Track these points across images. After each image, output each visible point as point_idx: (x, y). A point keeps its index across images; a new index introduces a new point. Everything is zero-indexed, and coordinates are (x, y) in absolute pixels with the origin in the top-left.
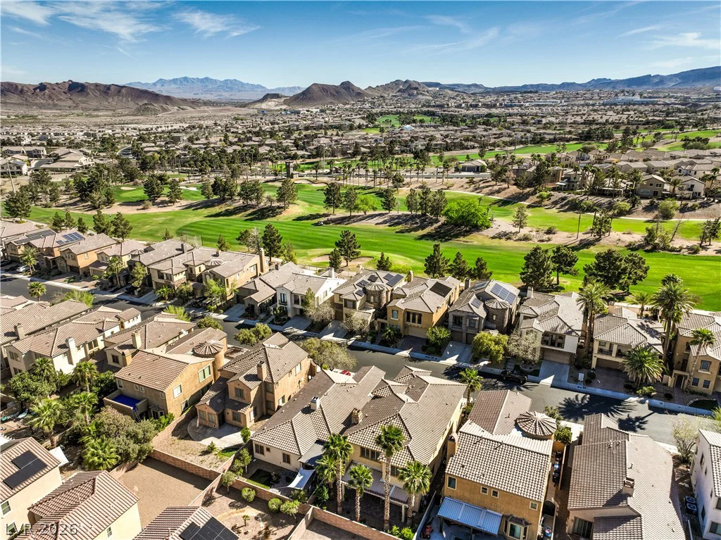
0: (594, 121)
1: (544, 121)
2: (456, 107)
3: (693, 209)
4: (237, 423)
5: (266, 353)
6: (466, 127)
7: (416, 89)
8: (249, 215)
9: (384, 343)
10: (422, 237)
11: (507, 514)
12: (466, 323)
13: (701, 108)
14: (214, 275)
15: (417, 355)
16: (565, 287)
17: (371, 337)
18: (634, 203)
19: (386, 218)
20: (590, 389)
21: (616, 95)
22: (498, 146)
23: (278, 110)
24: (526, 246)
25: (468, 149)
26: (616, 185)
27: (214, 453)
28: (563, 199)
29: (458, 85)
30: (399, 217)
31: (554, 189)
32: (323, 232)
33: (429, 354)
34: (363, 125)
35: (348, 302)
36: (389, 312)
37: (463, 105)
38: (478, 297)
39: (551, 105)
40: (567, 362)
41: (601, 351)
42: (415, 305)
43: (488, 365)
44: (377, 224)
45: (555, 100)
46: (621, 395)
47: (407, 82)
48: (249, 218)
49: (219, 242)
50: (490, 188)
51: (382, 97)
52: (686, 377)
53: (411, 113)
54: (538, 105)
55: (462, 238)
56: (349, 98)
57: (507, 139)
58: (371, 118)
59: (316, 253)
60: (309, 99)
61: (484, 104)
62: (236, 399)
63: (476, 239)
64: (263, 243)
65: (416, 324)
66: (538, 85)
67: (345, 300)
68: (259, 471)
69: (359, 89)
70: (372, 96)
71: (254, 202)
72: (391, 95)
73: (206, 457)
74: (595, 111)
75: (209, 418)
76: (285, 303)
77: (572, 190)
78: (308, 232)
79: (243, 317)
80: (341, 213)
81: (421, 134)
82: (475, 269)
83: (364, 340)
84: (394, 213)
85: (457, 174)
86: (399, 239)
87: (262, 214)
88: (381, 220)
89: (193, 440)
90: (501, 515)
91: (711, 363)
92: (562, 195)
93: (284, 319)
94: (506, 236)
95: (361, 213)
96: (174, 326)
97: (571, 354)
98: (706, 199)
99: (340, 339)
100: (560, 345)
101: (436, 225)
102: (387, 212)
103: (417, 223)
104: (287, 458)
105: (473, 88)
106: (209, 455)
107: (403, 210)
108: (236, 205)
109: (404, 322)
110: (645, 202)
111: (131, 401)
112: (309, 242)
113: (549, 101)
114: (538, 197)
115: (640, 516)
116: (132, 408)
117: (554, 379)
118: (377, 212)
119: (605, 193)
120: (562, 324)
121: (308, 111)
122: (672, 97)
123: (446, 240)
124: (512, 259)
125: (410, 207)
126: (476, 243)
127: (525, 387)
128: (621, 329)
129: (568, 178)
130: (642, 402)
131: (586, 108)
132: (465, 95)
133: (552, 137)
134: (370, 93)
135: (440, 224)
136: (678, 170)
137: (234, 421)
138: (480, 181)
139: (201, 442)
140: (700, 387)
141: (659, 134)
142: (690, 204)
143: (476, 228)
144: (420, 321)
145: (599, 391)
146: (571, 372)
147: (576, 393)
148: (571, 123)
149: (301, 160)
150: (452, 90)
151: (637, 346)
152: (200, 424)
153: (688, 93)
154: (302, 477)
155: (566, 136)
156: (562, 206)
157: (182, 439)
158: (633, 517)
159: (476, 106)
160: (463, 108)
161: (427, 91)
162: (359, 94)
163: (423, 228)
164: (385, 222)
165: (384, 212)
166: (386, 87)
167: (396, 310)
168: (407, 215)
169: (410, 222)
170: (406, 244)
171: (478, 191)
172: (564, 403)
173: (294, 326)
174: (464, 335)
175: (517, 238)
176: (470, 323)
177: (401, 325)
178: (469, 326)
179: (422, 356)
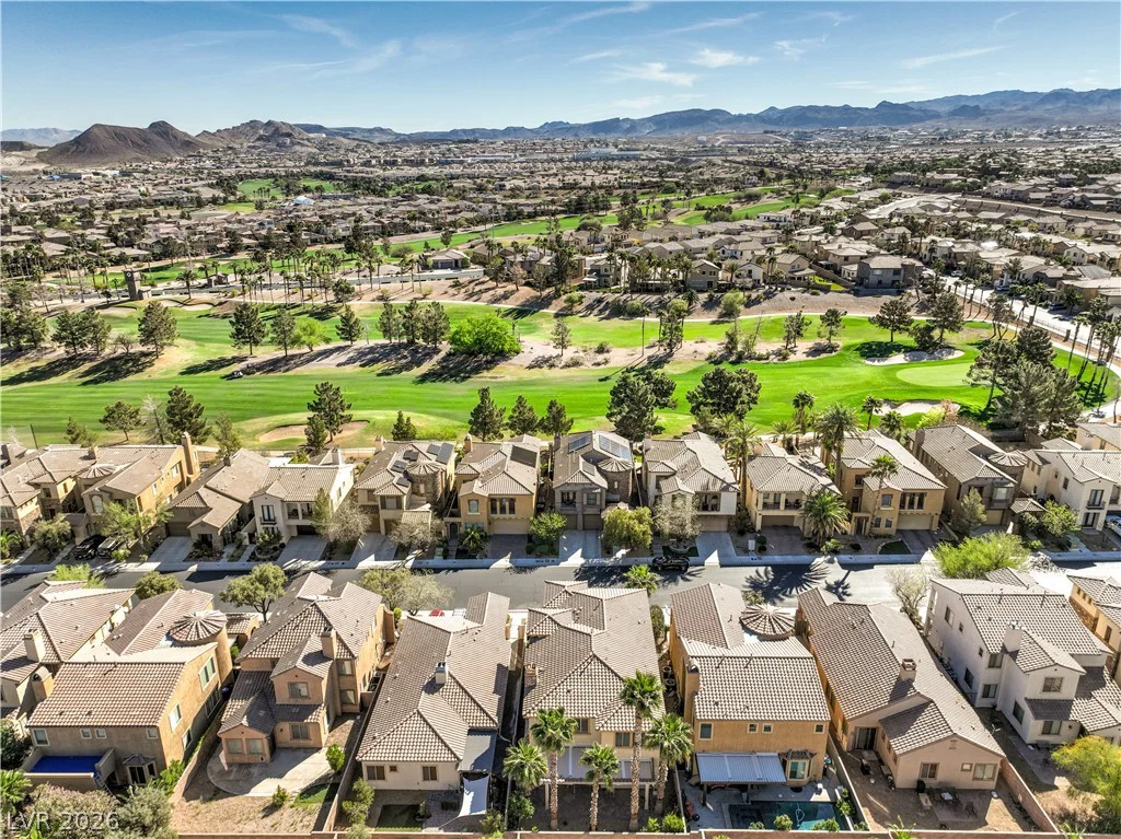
0: (576, 184)
1: (508, 185)
2: (364, 164)
3: (757, 301)
4: (302, 742)
5: (319, 611)
6: (399, 198)
7: (289, 135)
8: (87, 373)
9: (463, 553)
10: (424, 379)
11: (784, 751)
12: (582, 500)
13: (693, 165)
14: (111, 494)
15: (523, 561)
16: (663, 426)
17: (442, 549)
18: (690, 299)
19: (351, 354)
20: (766, 559)
21: (585, 146)
22: (461, 226)
23: (29, 173)
24: (578, 374)
25: (417, 232)
26: (664, 277)
27: (287, 804)
28: (600, 301)
29: (353, 130)
30: (372, 350)
31: (581, 288)
32: (250, 389)
33: (539, 556)
34: (219, 198)
35: (388, 501)
36: (463, 505)
37: (374, 162)
38: (587, 459)
39: (504, 162)
40: (724, 528)
41: (765, 506)
42: (500, 487)
43: (628, 555)
44: (339, 365)
45: (507, 154)
46: (803, 558)
47: (270, 123)
48: (88, 379)
49: (70, 432)
50: (492, 292)
51: (231, 148)
52: (867, 519)
53: (293, 175)
54: (486, 161)
55: (485, 373)
56: (171, 151)
57: (470, 215)
58: (227, 185)
59: (258, 427)
60: (91, 152)
61: (407, 161)
62: (292, 702)
63: (506, 372)
64: (169, 421)
65: (507, 516)
66: (473, 131)
67: (383, 497)
68: (386, 808)
69: (186, 134)
70: (212, 146)
71: (89, 349)
72: (245, 145)
73: (276, 815)
74: (569, 169)
75: (248, 748)
76: (270, 520)
77: (606, 287)
78: (224, 392)
79: (191, 558)
80: (265, 352)
81: (333, 211)
82: (548, 418)
83: (431, 555)
84: (360, 344)
85: (428, 273)
86: (390, 386)
87: (115, 369)
88: (343, 358)
89: (235, 795)
90: (776, 754)
91: (892, 496)
92: (595, 295)
93: (275, 549)
94: (547, 362)
95: (306, 349)
96: (95, 602)
97: (729, 518)
98: (767, 287)
99: (388, 562)
100: (715, 507)
101: (437, 358)
102: (349, 343)
103: (405, 357)
104: (430, 773)
105: (377, 134)
106: (281, 811)
107: (376, 337)
108: (52, 357)
109: (488, 515)
110: (703, 297)
111: (85, 761)
112: (233, 409)
113: (499, 155)
114: (565, 301)
115: (932, 702)
116: (92, 775)
117: (719, 556)
118: (330, 346)
119: (650, 288)
120: (712, 478)
121: (95, 174)
122: (653, 149)
123: (464, 379)
124: (571, 396)
125: (387, 332)
126: (508, 378)
127: (689, 574)
128: (784, 473)
129: (596, 270)
130: (831, 561)
131: (552, 165)
132: (369, 145)
133: (531, 209)
134: (208, 142)
135: (442, 354)
136: (720, 251)
137: (296, 741)
138: (470, 282)
139: (250, 794)
140: (883, 529)
141: (668, 201)
142: (754, 296)
143: (501, 355)
144: (512, 510)
145: (778, 559)
146: (735, 542)
147: (754, 569)
148: (545, 188)
149: (134, 264)
150: (345, 136)
151: (811, 491)
152: (229, 765)
153: (669, 143)
154: (472, 794)
155: (550, 207)
156: (601, 312)
157: (211, 799)
158: (925, 705)
159: (394, 163)
160: (374, 166)
161: (308, 140)
162: (187, 144)
163: (419, 364)
164: (351, 361)
165: (343, 343)
166: (235, 132)
167: (474, 499)
168: (386, 346)
169: (393, 356)
170: (403, 392)
171: (475, 298)
172: (748, 584)
173: (299, 557)
174: (580, 518)
175: (563, 364)
176: (588, 499)
177: (483, 521)
178: (588, 504)
179: (531, 561)
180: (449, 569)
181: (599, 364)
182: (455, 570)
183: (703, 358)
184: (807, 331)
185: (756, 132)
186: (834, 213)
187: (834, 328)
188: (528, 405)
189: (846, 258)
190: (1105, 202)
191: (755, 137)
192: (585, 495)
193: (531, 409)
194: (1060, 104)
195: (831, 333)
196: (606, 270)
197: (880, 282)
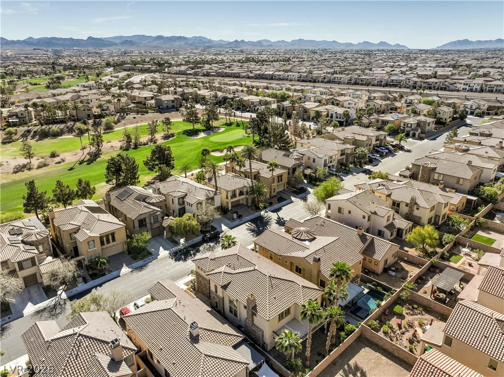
9: (95, 275)
12: (150, 221)
15: (136, 264)
17: (81, 278)
18: (85, 124)
20: (245, 219)
35: (24, 264)
36: (85, 246)
41: (231, 197)
43: (186, 240)
46: (255, 214)
65: (111, 244)
67: (19, 263)
83: (74, 285)
91: (274, 178)
92: (23, 129)
94: (25, 168)
97: (218, 207)
99: (47, 302)
109: (101, 247)
110: (90, 122)
114: (5, 134)
117: (225, 225)
128: (233, 180)
129: (14, 115)
130: (267, 212)
144: (114, 240)
146: (226, 218)
147: (244, 225)
151: (249, 185)
167: (91, 240)
176: (154, 219)
177: (100, 251)
178: (154, 222)
179: (141, 263)
180: (96, 287)
181: (59, 163)
182: (100, 285)
183: (118, 149)
184: (159, 128)
185: (29, 49)
186: (113, 82)
187: (169, 126)
188: (65, 184)
189: (145, 98)
190: (215, 73)
191: (30, 52)
192: (152, 218)
193: (68, 187)
194: (162, 41)
195: (168, 128)
196: (22, 115)
197: (167, 106)
